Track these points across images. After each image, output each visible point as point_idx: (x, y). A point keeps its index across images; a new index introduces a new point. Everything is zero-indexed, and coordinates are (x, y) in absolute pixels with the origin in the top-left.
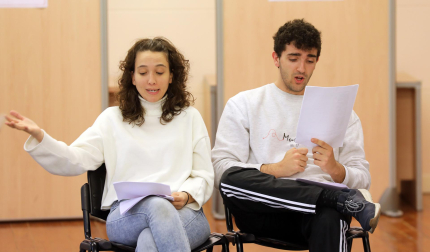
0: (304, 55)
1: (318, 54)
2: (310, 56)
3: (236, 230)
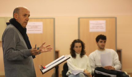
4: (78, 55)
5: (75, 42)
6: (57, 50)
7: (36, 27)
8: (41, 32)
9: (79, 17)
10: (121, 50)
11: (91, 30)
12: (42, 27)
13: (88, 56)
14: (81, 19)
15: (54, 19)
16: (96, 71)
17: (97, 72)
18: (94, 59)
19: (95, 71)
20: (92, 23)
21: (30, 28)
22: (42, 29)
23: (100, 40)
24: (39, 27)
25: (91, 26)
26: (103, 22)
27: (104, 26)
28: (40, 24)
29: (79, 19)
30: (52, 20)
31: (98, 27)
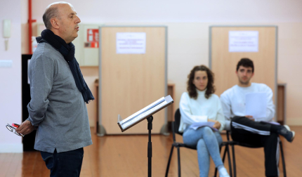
1: (253, 71)
3: (231, 140)
4: (201, 94)
5: (196, 69)
6: (170, 83)
7: (134, 42)
8: (142, 51)
9: (211, 25)
10: (286, 84)
11: (232, 49)
12: (144, 42)
13: (219, 96)
14: (214, 29)
15: (166, 28)
16: (233, 123)
17: (235, 125)
18: (230, 102)
19: (231, 124)
20: (235, 36)
21: (124, 44)
22: (144, 46)
24: (138, 42)
25: (232, 41)
26: (254, 34)
27: (255, 41)
28: (141, 36)
29: (211, 28)
30: (163, 30)
31: (244, 42)
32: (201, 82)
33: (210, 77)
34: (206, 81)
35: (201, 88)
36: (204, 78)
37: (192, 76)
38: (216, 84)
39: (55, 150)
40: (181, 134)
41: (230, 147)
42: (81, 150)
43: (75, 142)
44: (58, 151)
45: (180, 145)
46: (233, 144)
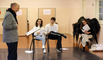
0: (53, 21)
2: (54, 21)
3: (47, 38)
7: (19, 12)
8: (21, 15)
9: (39, 8)
11: (44, 14)
15: (27, 9)
20: (45, 11)
22: (21, 13)
23: (52, 20)
25: (44, 12)
26: (50, 10)
27: (50, 12)
29: (39, 9)
31: (47, 12)
32: (39, 22)
33: (42, 22)
34: (41, 23)
35: (39, 24)
36: (40, 22)
37: (37, 21)
38: (43, 24)
39: (11, 42)
40: (35, 36)
41: (48, 40)
42: (17, 42)
43: (16, 40)
44: (12, 42)
45: (35, 39)
46: (48, 39)
